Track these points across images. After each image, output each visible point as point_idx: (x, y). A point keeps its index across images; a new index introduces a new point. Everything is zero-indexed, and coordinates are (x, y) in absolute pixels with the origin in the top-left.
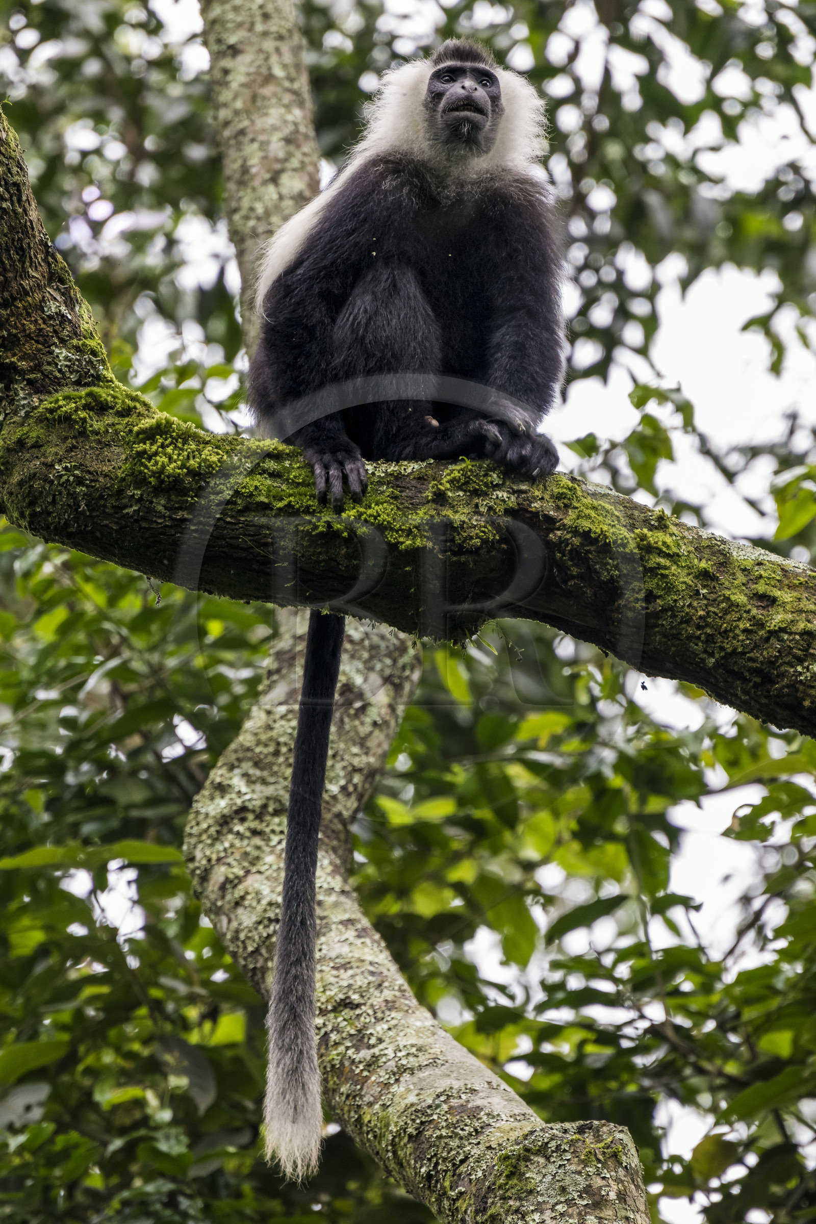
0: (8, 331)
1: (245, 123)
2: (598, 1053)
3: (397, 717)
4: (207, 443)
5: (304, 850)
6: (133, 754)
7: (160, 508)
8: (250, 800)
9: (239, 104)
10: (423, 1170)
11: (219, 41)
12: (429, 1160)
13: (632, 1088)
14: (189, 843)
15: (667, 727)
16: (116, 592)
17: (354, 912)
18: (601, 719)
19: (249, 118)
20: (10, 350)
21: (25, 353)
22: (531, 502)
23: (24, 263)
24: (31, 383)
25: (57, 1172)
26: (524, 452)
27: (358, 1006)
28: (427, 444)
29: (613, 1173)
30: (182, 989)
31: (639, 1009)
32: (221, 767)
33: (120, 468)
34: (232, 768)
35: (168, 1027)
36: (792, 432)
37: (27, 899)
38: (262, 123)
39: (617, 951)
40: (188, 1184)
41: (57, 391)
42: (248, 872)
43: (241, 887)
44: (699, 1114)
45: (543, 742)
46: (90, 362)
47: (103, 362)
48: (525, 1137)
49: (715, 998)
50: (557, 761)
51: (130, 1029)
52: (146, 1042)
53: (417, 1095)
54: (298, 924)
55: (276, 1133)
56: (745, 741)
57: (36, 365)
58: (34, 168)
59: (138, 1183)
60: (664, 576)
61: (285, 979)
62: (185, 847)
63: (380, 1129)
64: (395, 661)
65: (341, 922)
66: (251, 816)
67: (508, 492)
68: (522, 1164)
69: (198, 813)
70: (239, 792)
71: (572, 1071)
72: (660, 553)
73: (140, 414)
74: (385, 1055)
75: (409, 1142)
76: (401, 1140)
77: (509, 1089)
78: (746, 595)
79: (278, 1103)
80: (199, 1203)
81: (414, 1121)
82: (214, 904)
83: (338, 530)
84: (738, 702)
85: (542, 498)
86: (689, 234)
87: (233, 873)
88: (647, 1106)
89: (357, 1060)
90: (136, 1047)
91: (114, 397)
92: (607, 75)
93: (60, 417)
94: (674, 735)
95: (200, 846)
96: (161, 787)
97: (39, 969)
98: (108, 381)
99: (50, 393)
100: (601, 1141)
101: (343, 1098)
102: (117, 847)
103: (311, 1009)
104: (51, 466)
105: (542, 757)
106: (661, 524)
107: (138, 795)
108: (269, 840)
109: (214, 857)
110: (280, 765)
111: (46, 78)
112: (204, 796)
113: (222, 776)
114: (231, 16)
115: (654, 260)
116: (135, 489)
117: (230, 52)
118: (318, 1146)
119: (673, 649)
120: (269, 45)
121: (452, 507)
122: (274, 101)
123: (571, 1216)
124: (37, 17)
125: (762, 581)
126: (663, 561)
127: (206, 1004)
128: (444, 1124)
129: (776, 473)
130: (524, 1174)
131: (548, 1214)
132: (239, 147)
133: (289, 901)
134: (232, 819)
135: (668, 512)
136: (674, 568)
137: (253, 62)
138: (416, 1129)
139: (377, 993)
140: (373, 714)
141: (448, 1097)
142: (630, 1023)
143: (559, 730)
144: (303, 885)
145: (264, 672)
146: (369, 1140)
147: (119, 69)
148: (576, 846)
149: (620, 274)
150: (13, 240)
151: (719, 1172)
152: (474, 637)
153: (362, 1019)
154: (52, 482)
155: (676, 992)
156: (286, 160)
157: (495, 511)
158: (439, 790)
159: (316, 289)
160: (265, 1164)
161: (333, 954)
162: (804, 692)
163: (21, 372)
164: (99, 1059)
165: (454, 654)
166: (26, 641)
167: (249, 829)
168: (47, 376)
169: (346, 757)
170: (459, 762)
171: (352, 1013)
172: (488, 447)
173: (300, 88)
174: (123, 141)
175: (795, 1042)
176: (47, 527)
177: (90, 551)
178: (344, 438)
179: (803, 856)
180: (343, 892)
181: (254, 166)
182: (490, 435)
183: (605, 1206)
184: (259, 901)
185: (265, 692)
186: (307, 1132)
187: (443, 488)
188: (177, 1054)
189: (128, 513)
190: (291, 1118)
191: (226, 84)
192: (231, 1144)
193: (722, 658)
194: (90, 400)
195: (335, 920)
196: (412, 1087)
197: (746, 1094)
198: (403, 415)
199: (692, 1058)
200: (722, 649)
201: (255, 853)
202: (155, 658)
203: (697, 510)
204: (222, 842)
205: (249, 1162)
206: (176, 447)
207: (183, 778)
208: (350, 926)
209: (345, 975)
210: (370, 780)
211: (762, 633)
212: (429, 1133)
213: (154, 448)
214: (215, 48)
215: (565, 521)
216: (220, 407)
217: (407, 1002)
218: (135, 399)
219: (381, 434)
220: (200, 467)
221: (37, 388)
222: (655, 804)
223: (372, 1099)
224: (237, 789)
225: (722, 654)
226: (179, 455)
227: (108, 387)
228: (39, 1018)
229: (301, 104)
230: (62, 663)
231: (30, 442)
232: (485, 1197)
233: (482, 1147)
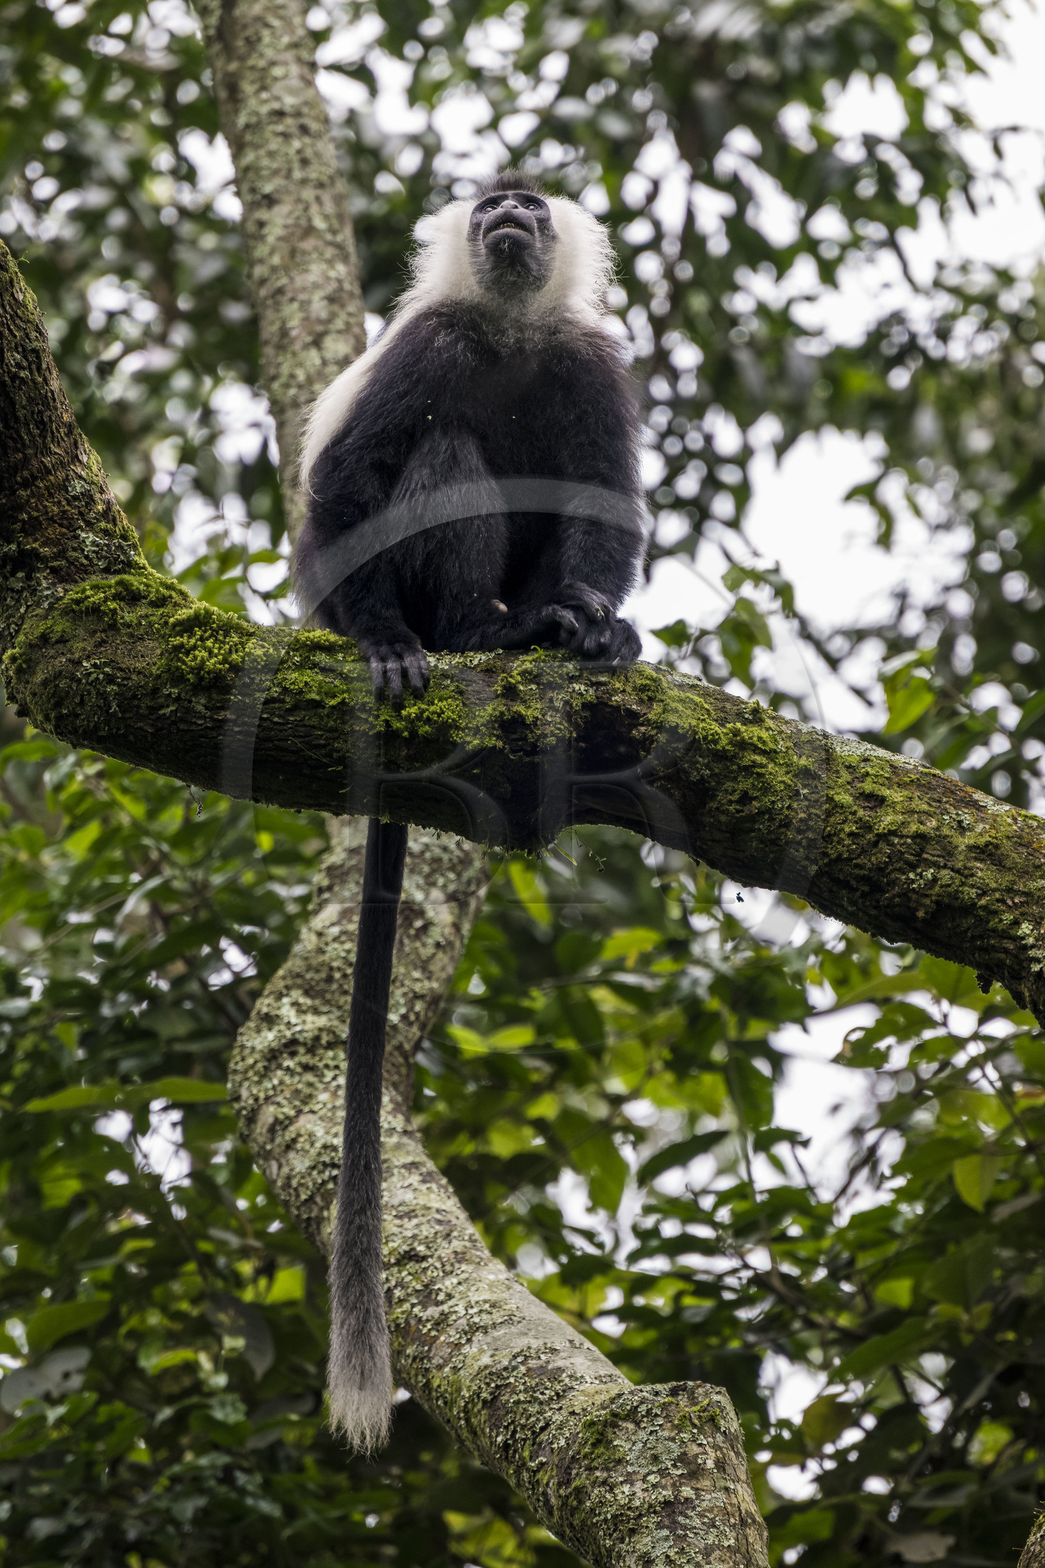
0: (28, 513)
1: (284, 281)
2: (697, 1307)
3: (462, 937)
4: (251, 635)
5: (367, 1085)
6: (177, 983)
7: (200, 708)
8: (300, 1032)
9: (276, 260)
10: (499, 1439)
11: (253, 190)
12: (506, 1428)
13: (735, 1344)
14: (234, 1081)
15: (769, 943)
16: (157, 803)
17: (418, 1155)
18: (694, 934)
19: (287, 274)
20: (31, 535)
21: (48, 538)
22: (612, 695)
23: (45, 438)
24: (54, 571)
25: (100, 1446)
26: (602, 640)
27: (424, 1258)
28: (495, 633)
29: (710, 1439)
30: (234, 1241)
31: (741, 1256)
32: (268, 996)
33: (155, 664)
34: (280, 996)
35: (220, 1284)
36: (901, 612)
37: (60, 1144)
38: (300, 280)
39: (717, 1193)
40: (245, 1457)
41: (83, 580)
42: (299, 1112)
43: (292, 1128)
44: (809, 1371)
45: (630, 962)
46: (120, 547)
47: (134, 547)
48: (612, 1401)
49: (826, 1243)
50: (648, 984)
51: (177, 1287)
52: (195, 1301)
53: (492, 1356)
54: (362, 1168)
55: (341, 1401)
56: (855, 957)
57: (60, 552)
58: (54, 330)
59: (189, 1457)
60: (760, 775)
61: (348, 1229)
62: (229, 1085)
63: (451, 1394)
64: (459, 875)
65: (404, 1166)
66: (302, 1050)
67: (586, 684)
68: (609, 1430)
69: (243, 1047)
70: (289, 1023)
71: (668, 1327)
72: (756, 750)
73: (176, 604)
74: (455, 1312)
75: (483, 1408)
76: (474, 1405)
77: (593, 1348)
78: (851, 795)
79: (342, 1368)
80: (258, 1478)
81: (488, 1384)
82: (263, 1147)
83: (398, 729)
84: (844, 913)
85: (624, 691)
86: (783, 394)
87: (283, 1113)
88: (752, 1363)
89: (424, 1318)
90: (184, 1306)
91: (147, 586)
92: (690, 217)
93: (87, 608)
94: (775, 950)
95: (246, 1084)
96: (206, 1017)
97: (76, 1221)
98: (140, 568)
99: (76, 582)
100: (696, 1404)
101: (410, 1361)
102: (158, 1085)
103: (377, 1263)
104: (79, 663)
105: (630, 979)
106: (756, 716)
107: (182, 1027)
108: (323, 1075)
109: (262, 1095)
110: (333, 992)
111: (69, 232)
112: (249, 1028)
113: (269, 1005)
114: (265, 162)
115: (745, 424)
116: (172, 687)
117: (265, 202)
118: (388, 1415)
119: (772, 856)
120: (308, 194)
121: (524, 702)
122: (315, 256)
123: (664, 1488)
124: (56, 164)
125: (869, 779)
126: (758, 758)
127: (260, 1258)
128: (522, 1388)
129: (885, 659)
130: (611, 1442)
131: (639, 1485)
132: (277, 306)
133: (351, 1143)
134: (281, 1053)
135: (764, 704)
136: (771, 766)
137: (291, 213)
138: (491, 1394)
139: (445, 1244)
140: (436, 934)
141: (526, 1357)
142: (734, 1271)
143: (649, 947)
144: (366, 1125)
145: (315, 889)
146: (438, 1406)
147: (147, 221)
148: (669, 1077)
149: (708, 439)
150: (33, 413)
151: (834, 1437)
152: (550, 846)
153: (429, 1273)
154: (79, 681)
155: (783, 1237)
156: (330, 321)
157: (571, 705)
158: (517, 1016)
159: (367, 460)
160: (330, 1436)
161: (396, 1202)
162: (917, 902)
163: (44, 559)
164: (143, 1321)
165: (530, 867)
166: (55, 858)
167: (300, 1064)
168: (73, 564)
169: (407, 982)
170: (538, 985)
171: (417, 1266)
172: (563, 635)
173: (344, 241)
174: (154, 299)
175: (916, 1291)
176: (75, 731)
177: (122, 757)
178: (403, 628)
179: (921, 1084)
180: (405, 1132)
181: (293, 328)
182: (565, 622)
183: (702, 1476)
184: (312, 1144)
185: (316, 912)
186: (375, 1399)
187: (513, 681)
188: (232, 1312)
189: (164, 714)
190: (357, 1384)
191: (261, 238)
192: (293, 1411)
193: (826, 865)
194: (120, 589)
195: (397, 1163)
196: (485, 1347)
197: (863, 1348)
198: (468, 601)
199: (802, 1311)
200: (825, 854)
201: (307, 1091)
202: (199, 875)
203: (797, 702)
204: (270, 1079)
205: (310, 1432)
206: (216, 640)
207: (231, 1008)
208: (414, 1170)
209: (410, 1224)
210: (433, 1007)
211: (869, 836)
212: (506, 1398)
213: (193, 641)
214: (249, 198)
215: (650, 716)
216: (266, 597)
217: (479, 1253)
218: (170, 587)
219: (444, 622)
220: (243, 661)
221: (62, 576)
222: (756, 1029)
223: (441, 1361)
224: (286, 1020)
225: (826, 861)
226: (220, 648)
227: (141, 575)
228: (75, 1276)
229: (345, 259)
230: (96, 883)
231: (54, 637)
232: (569, 1468)
233: (564, 1412)
